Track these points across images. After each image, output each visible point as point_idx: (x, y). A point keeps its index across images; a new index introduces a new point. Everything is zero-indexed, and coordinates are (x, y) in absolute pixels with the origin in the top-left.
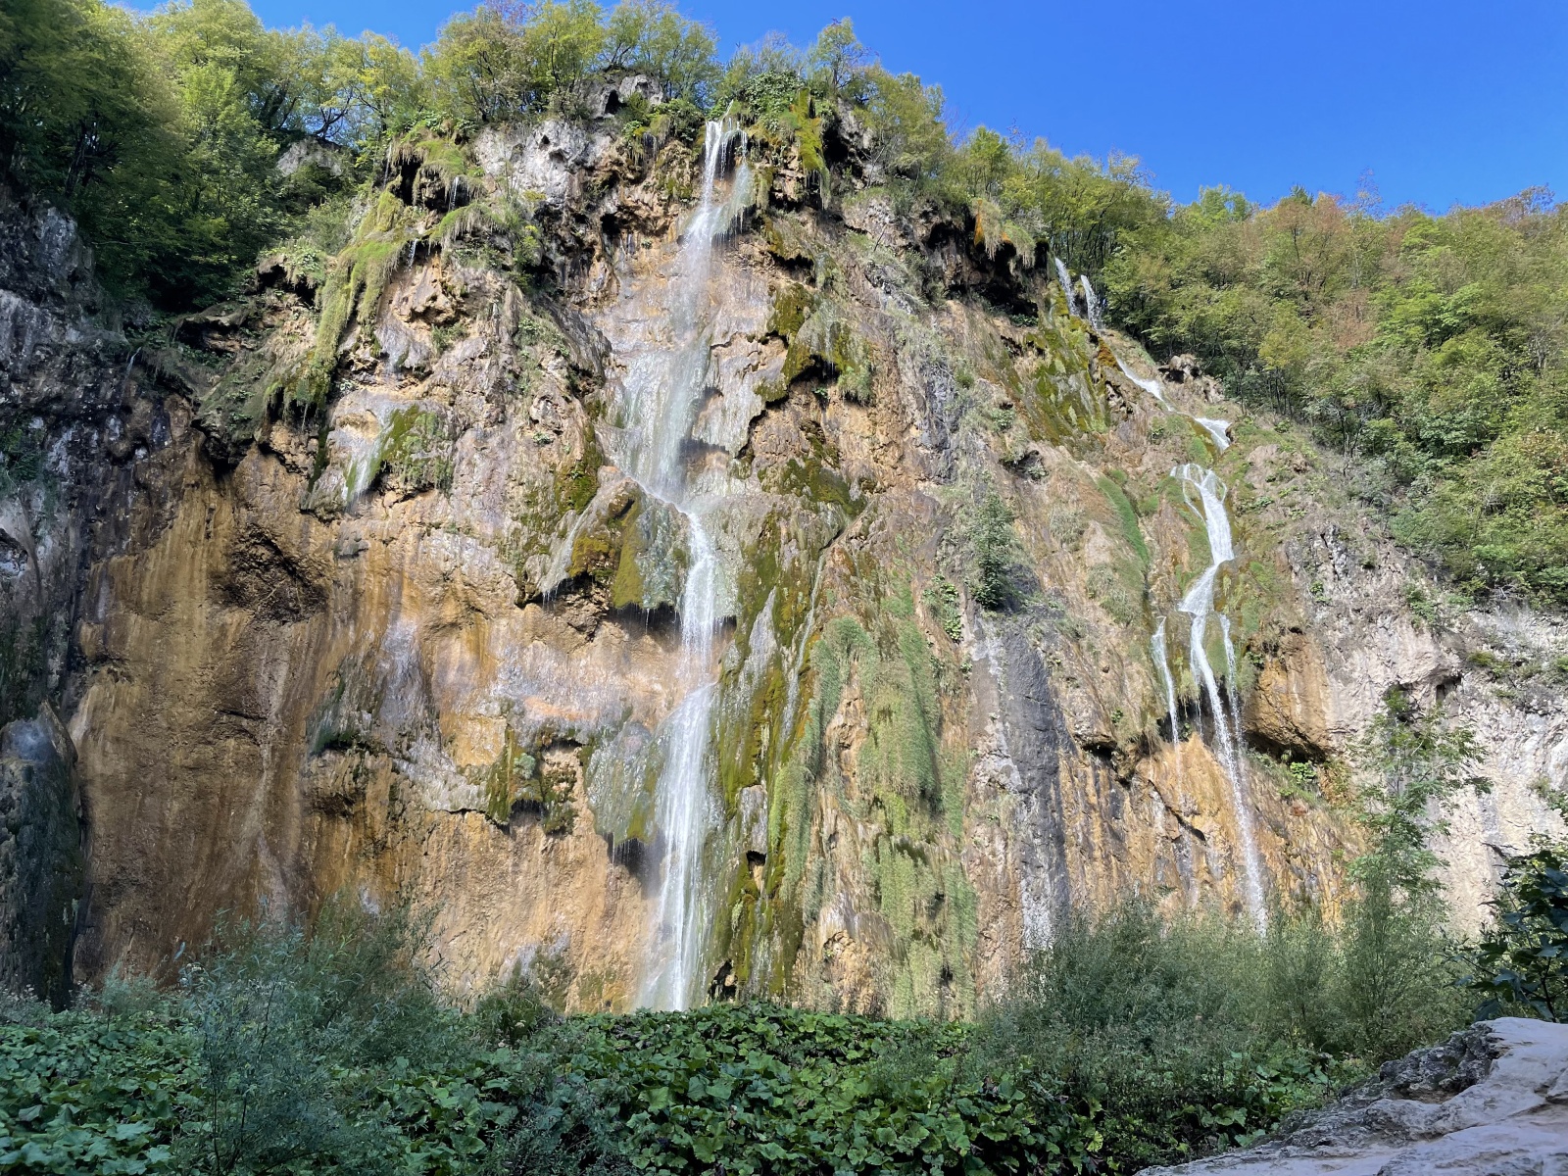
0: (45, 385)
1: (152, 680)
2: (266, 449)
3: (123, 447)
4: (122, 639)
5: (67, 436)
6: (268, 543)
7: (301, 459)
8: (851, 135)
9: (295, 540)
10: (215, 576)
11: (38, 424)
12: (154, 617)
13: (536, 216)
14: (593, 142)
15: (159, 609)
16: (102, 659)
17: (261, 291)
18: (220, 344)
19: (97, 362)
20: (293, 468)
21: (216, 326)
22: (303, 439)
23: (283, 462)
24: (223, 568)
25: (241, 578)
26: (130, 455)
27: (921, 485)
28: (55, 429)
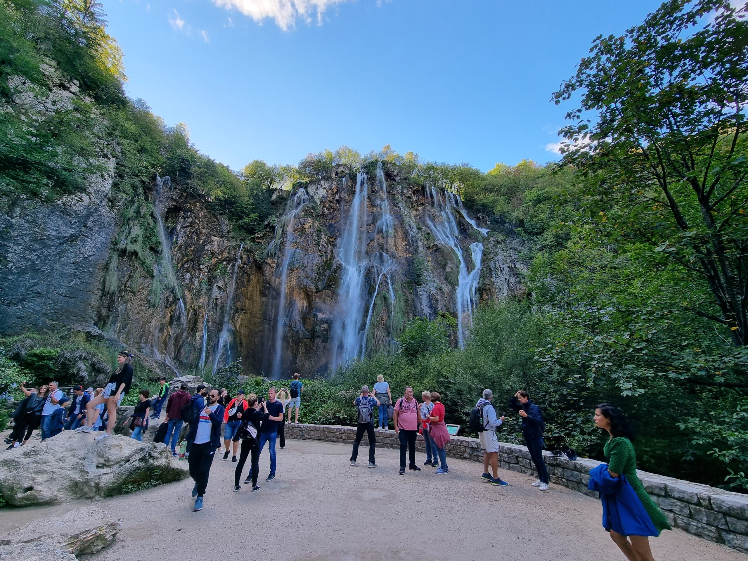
0: (225, 255)
1: (251, 313)
2: (267, 263)
3: (242, 265)
4: (245, 305)
5: (231, 264)
6: (269, 284)
7: (274, 265)
8: (392, 172)
9: (274, 282)
10: (260, 291)
11: (225, 263)
14: (333, 183)
15: (251, 299)
16: (242, 310)
17: (266, 228)
18: (259, 241)
19: (235, 248)
21: (258, 237)
22: (274, 260)
23: (270, 266)
25: (265, 291)
26: (243, 267)
27: (407, 256)
28: (228, 264)
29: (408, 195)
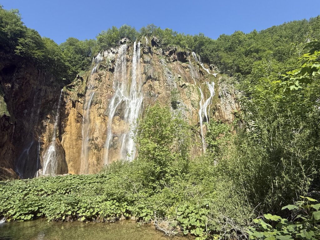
0: (51, 97)
1: (70, 134)
2: (78, 101)
5: (55, 103)
6: (80, 114)
7: (83, 102)
8: (156, 40)
9: (83, 113)
10: (75, 119)
12: (70, 125)
13: (111, 62)
14: (119, 49)
16: (65, 132)
17: (77, 79)
18: (73, 88)
20: (82, 103)
21: (72, 85)
22: (82, 99)
23: (80, 103)
24: (76, 118)
25: (78, 119)
27: (167, 92)
28: (54, 103)
29: (166, 54)
